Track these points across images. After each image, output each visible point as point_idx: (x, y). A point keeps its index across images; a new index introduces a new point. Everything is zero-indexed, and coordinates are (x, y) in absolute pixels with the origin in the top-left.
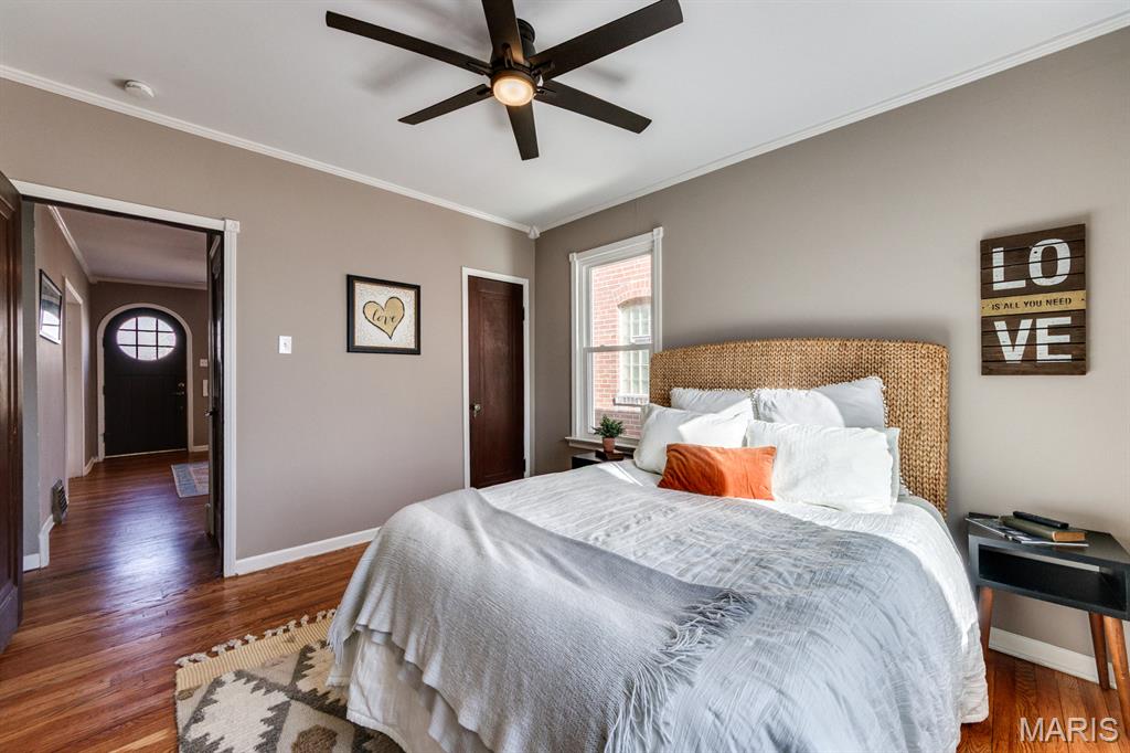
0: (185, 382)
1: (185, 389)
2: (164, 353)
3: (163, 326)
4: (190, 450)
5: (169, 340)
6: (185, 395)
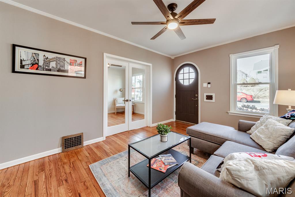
0: (198, 94)
1: (197, 97)
3: (191, 70)
6: (198, 100)
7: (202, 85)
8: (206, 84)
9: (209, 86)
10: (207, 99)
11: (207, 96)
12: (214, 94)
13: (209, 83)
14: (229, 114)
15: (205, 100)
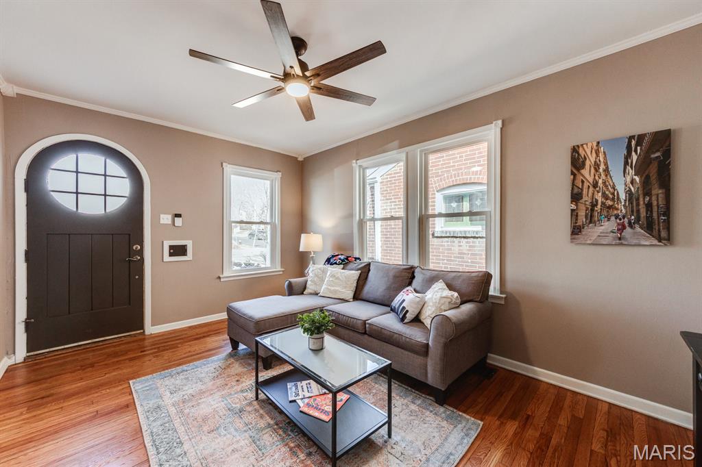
0: (141, 243)
1: (141, 252)
2: (115, 205)
3: (115, 168)
4: (147, 332)
5: (122, 187)
6: (142, 260)
7: (155, 218)
8: (170, 217)
9: (178, 221)
10: (171, 255)
11: (171, 247)
12: (191, 242)
13: (178, 216)
14: (222, 280)
15: (167, 258)
